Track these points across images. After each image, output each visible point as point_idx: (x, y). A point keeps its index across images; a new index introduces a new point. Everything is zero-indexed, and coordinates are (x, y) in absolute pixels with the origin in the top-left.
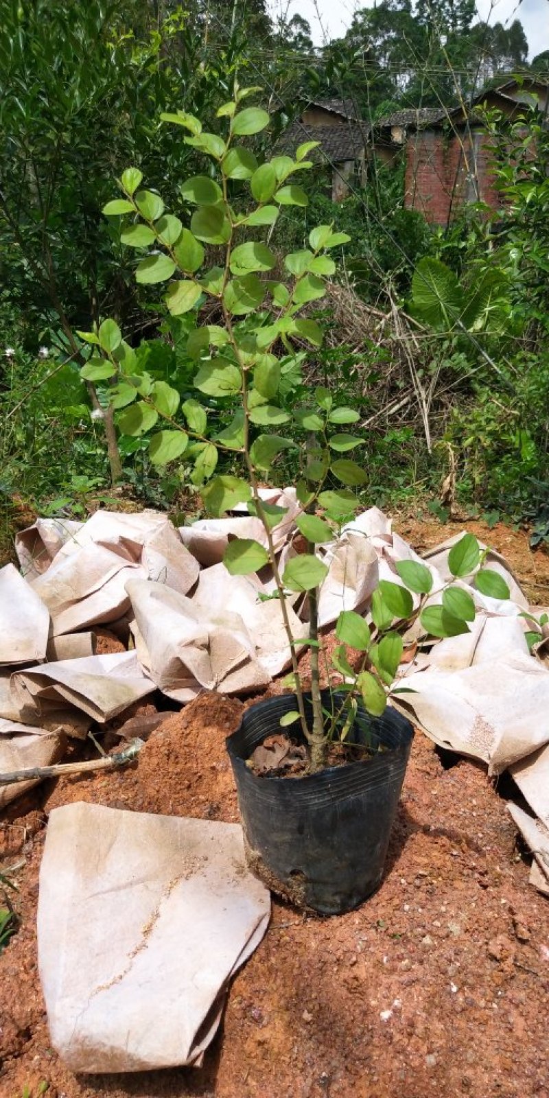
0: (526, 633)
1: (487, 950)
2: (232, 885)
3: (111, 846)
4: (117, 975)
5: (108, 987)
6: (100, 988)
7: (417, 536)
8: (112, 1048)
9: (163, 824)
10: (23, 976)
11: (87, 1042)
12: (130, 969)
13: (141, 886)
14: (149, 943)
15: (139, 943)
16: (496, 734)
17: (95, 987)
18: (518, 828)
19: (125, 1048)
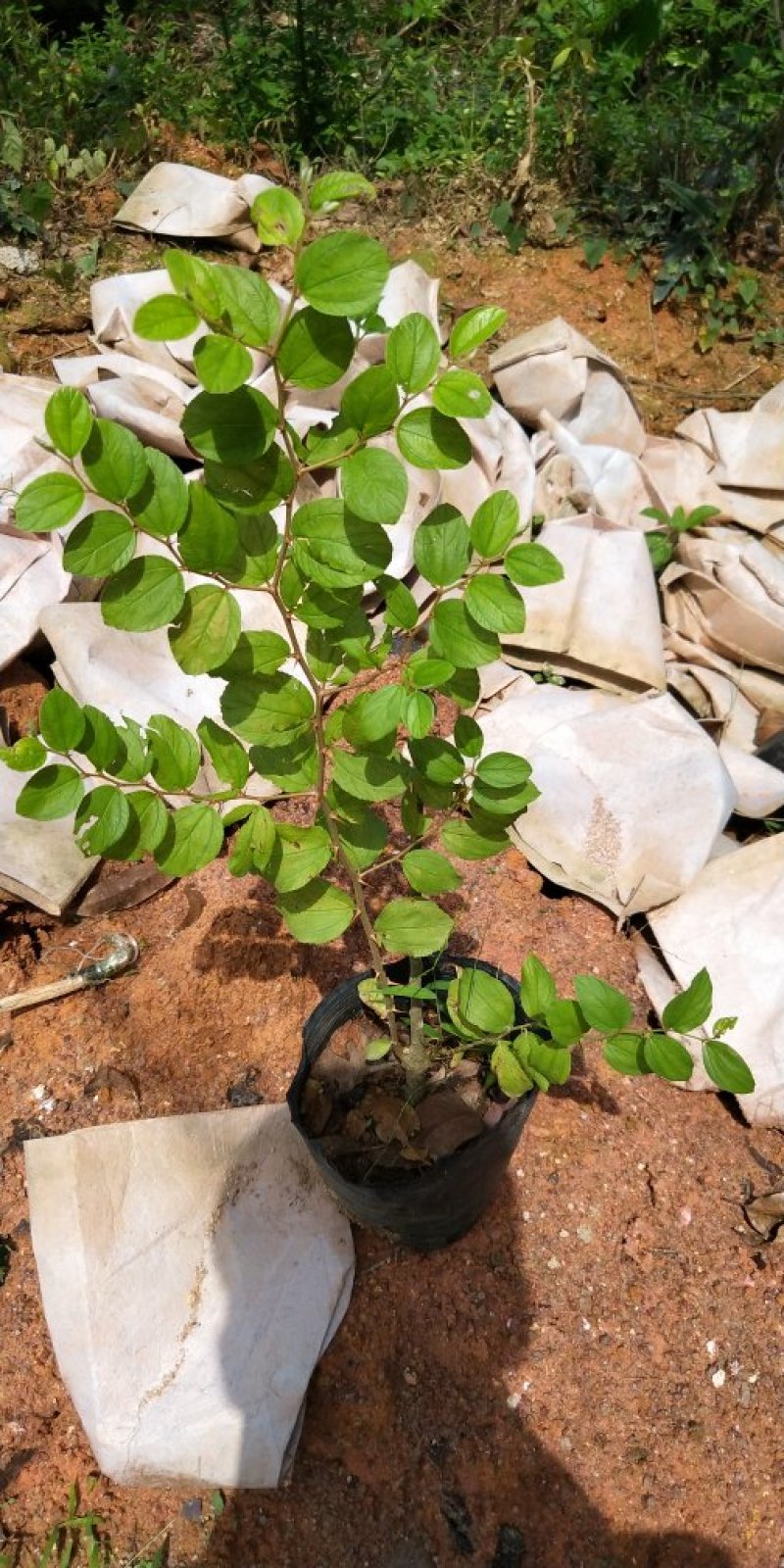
0: (648, 535)
1: (623, 1251)
2: (296, 1208)
3: (124, 1188)
4: (167, 1372)
5: (159, 1393)
6: (150, 1394)
7: (474, 284)
8: (180, 1475)
9: (188, 1129)
10: (37, 1369)
11: (147, 1470)
12: (182, 1361)
13: (175, 1234)
14: (201, 1319)
15: (188, 1320)
16: (622, 834)
17: (142, 1395)
18: (651, 1005)
19: (196, 1475)
